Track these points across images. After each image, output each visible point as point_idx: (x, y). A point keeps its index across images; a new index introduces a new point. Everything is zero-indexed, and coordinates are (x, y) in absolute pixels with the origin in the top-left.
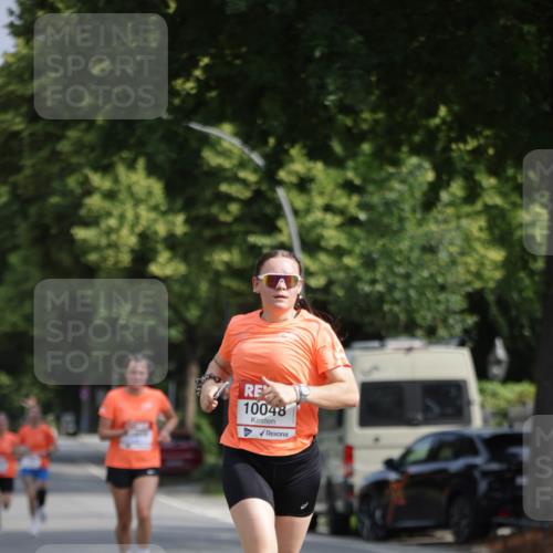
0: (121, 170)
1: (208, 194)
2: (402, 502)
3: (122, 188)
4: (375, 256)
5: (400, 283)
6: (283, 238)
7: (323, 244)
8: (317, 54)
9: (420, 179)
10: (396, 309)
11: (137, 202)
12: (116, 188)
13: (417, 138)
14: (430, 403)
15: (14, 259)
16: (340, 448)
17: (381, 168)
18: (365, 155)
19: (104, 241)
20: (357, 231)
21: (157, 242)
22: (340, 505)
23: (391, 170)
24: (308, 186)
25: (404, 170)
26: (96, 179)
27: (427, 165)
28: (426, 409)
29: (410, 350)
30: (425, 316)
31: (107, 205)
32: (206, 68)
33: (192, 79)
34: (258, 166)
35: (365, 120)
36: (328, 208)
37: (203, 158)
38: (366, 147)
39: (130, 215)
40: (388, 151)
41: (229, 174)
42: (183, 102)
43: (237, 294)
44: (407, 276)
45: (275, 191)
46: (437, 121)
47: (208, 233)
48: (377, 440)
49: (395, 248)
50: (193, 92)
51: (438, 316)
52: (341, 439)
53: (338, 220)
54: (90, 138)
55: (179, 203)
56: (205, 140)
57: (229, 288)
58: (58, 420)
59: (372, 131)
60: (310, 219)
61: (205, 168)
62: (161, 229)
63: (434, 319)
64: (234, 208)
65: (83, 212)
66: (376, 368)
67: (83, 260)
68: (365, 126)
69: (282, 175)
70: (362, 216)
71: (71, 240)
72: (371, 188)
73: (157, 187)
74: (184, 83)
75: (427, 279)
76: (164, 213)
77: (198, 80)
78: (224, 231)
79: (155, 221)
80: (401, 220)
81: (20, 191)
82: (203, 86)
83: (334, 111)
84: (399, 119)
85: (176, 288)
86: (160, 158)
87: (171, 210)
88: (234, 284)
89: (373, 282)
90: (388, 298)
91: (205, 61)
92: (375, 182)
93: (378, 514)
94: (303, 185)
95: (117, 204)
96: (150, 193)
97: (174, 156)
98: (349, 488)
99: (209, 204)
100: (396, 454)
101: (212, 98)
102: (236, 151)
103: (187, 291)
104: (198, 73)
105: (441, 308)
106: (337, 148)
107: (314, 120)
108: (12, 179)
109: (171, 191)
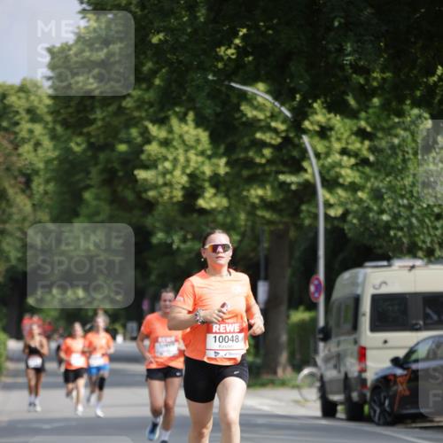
0: (174, 122)
1: (246, 140)
2: (407, 393)
3: (176, 136)
4: (384, 190)
5: (404, 213)
6: (307, 176)
7: (341, 181)
8: (336, 24)
9: (421, 127)
10: (400, 234)
11: (188, 148)
12: (170, 136)
13: (418, 93)
14: (428, 311)
15: (87, 195)
16: (355, 349)
17: (388, 117)
18: (375, 107)
19: (161, 181)
20: (367, 170)
21: (204, 180)
22: (355, 396)
23: (397, 120)
24: (329, 133)
25: (409, 119)
26: (154, 130)
27: (426, 115)
28: (426, 317)
29: (413, 267)
30: (425, 240)
31: (163, 150)
32: (244, 38)
33: (233, 46)
34: (287, 117)
35: (375, 79)
36: (344, 152)
37: (241, 111)
38: (376, 101)
39: (182, 159)
40: (394, 104)
41: (263, 124)
42: (225, 65)
43: (270, 222)
44: (410, 207)
45: (301, 138)
46: (435, 78)
47: (245, 173)
48: (386, 342)
49: (399, 184)
50: (234, 57)
51: (435, 239)
52: (356, 342)
53: (353, 161)
54: (150, 96)
55: (222, 149)
56: (243, 96)
57: (263, 217)
58: (124, 326)
59: (381, 87)
60: (330, 160)
61: (244, 119)
62: (208, 170)
63: (432, 242)
64: (267, 152)
65: (143, 157)
66: (385, 283)
67: (144, 195)
68: (375, 84)
69: (307, 124)
70: (372, 158)
71: (135, 180)
72: (380, 135)
73: (204, 136)
74: (226, 50)
75: (426, 209)
76: (209, 157)
77: (237, 47)
78: (260, 171)
79: (203, 163)
80: (405, 161)
81: (93, 140)
82: (242, 52)
83: (350, 71)
84: (403, 77)
85: (220, 218)
86: (208, 112)
87: (215, 155)
88: (267, 215)
89: (382, 212)
90: (393, 225)
91: (243, 31)
92: (383, 129)
93: (387, 403)
94: (324, 132)
95: (172, 150)
96: (198, 141)
97: (218, 110)
98: (363, 382)
99: (247, 149)
100: (401, 354)
101: (249, 62)
102: (269, 105)
103: (229, 220)
104: (237, 41)
105: (438, 233)
106: (352, 102)
107: (333, 80)
108: (85, 130)
109: (215, 139)
